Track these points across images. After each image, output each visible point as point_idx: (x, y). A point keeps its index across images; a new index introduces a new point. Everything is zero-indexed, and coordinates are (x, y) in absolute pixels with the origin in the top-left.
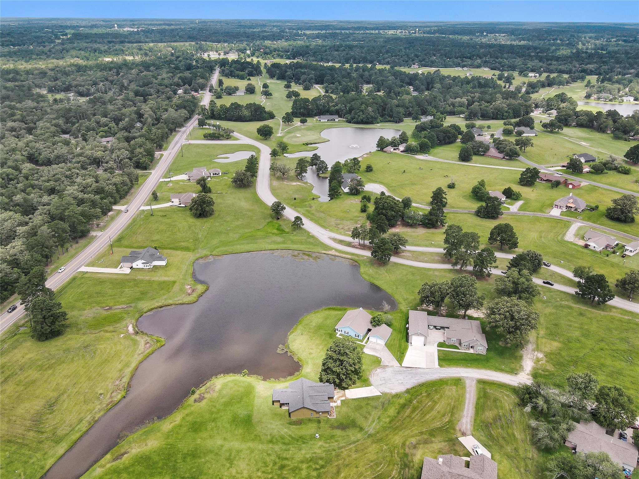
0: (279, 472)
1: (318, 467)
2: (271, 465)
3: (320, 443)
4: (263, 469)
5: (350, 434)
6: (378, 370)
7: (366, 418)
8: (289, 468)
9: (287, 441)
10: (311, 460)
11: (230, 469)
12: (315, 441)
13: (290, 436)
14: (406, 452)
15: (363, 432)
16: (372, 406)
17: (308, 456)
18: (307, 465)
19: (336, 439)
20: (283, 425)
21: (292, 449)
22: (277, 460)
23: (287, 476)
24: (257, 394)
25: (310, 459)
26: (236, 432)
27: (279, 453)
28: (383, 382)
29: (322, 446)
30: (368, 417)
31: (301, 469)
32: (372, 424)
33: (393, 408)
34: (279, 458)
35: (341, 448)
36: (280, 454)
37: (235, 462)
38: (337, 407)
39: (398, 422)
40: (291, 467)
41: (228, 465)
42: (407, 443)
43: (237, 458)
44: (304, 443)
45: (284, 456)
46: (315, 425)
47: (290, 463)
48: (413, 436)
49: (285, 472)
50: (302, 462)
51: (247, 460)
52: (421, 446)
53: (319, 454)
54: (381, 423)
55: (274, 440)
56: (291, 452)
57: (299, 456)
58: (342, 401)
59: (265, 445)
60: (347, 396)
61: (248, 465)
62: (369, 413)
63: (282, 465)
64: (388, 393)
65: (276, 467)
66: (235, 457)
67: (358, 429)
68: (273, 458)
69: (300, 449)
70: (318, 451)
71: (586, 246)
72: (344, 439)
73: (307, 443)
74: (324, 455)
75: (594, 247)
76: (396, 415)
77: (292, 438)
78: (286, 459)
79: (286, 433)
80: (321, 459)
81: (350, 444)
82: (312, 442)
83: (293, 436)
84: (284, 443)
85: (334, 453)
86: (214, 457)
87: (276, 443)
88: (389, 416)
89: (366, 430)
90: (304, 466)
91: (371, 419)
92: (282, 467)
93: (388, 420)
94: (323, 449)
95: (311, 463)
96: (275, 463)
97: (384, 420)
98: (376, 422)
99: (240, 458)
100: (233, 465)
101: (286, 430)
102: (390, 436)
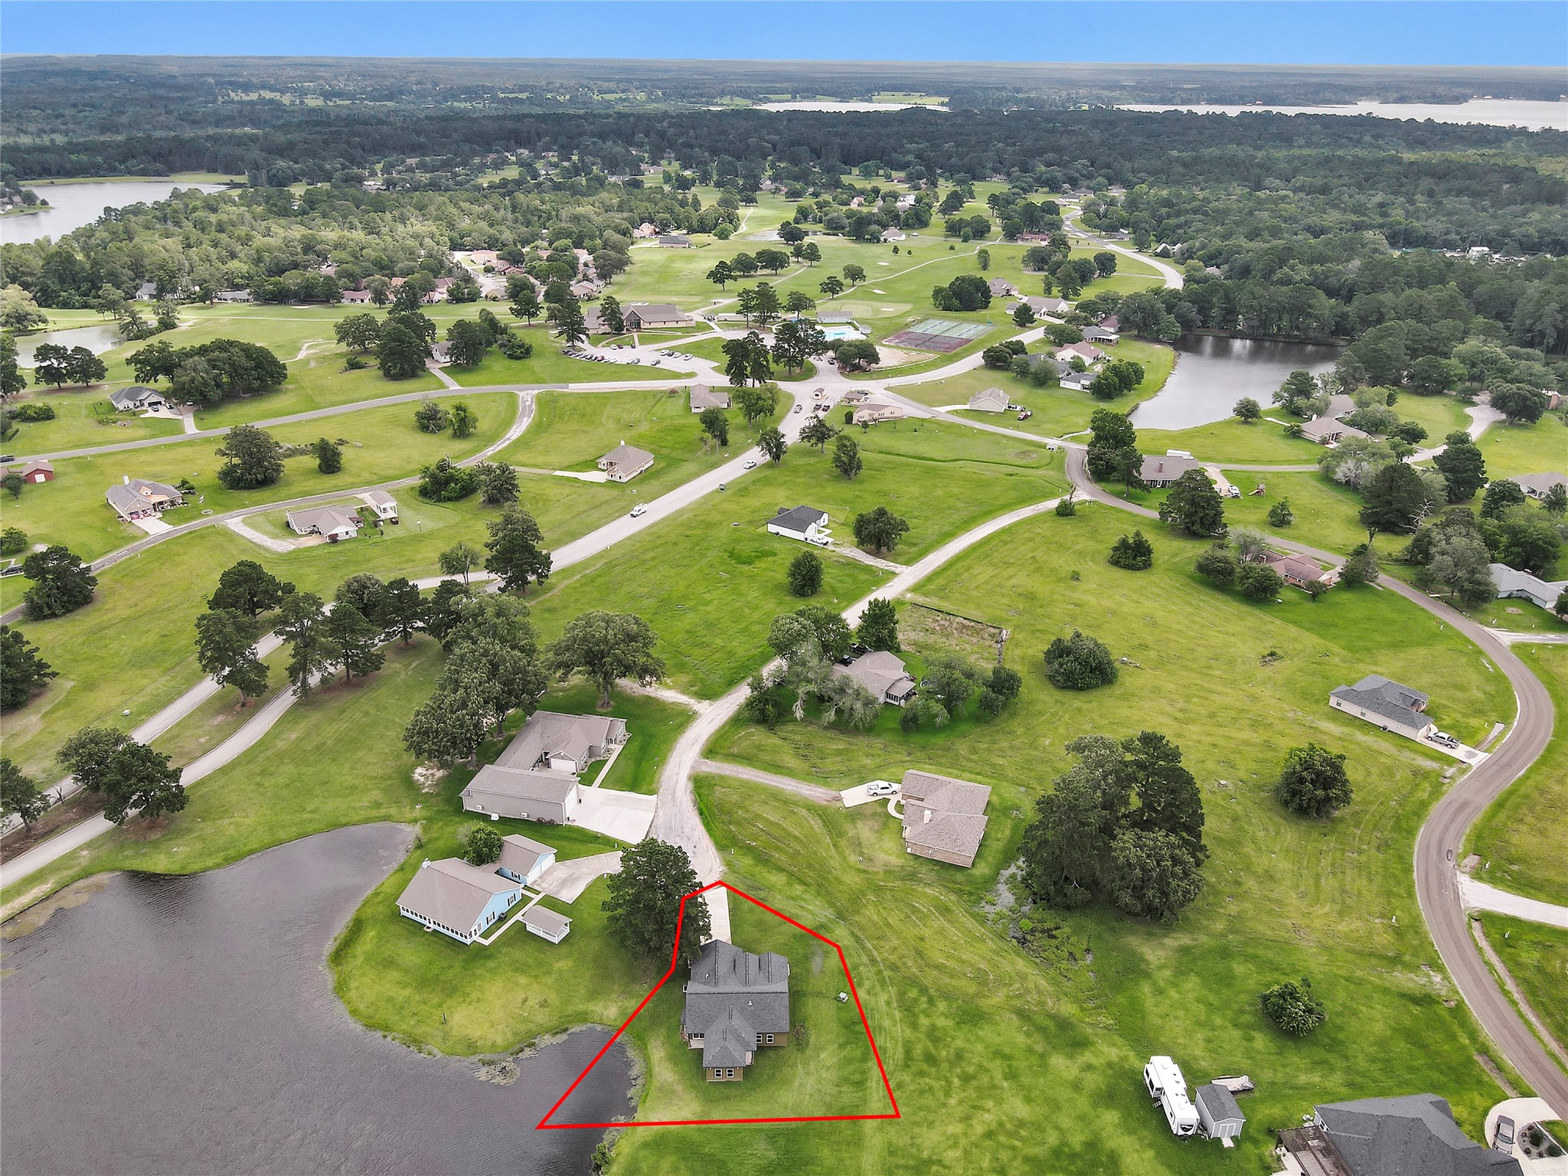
0: (945, 1066)
1: (924, 999)
2: (927, 1080)
3: (862, 992)
4: (941, 1095)
8: (931, 1047)
10: (908, 1010)
11: (947, 1162)
13: (842, 1047)
14: (881, 871)
15: (832, 926)
17: (898, 1015)
18: (922, 1016)
19: (850, 968)
20: (806, 1064)
21: (879, 1044)
22: (914, 1069)
23: (952, 1051)
25: (905, 1013)
27: (891, 1067)
29: (868, 992)
31: (933, 1028)
32: (809, 910)
33: (766, 875)
34: (908, 1067)
35: (873, 960)
36: (895, 1065)
37: (925, 1155)
39: (806, 874)
40: (929, 1044)
42: (861, 867)
43: (914, 1152)
44: (862, 1021)
45: (901, 1056)
46: (806, 1001)
47: (919, 1047)
48: (844, 857)
49: (944, 1053)
50: (914, 1026)
52: (867, 852)
53: (890, 997)
54: (807, 897)
55: (857, 1077)
56: (887, 1046)
57: (902, 1031)
61: (930, 1126)
63: (925, 1061)
64: (722, 877)
65: (932, 1070)
66: (912, 1157)
67: (823, 931)
68: (908, 1078)
69: (880, 1028)
70: (883, 998)
71: (334, 539)
72: (850, 956)
73: (863, 1015)
74: (893, 989)
75: (347, 533)
76: (785, 874)
77: (848, 1042)
78: (908, 1054)
79: (832, 1055)
80: (902, 994)
81: (864, 948)
83: (841, 1041)
85: (888, 973)
87: (860, 1073)
88: (789, 884)
89: (824, 920)
90: (924, 1021)
91: (795, 911)
92: (931, 1059)
93: (798, 887)
94: (878, 988)
95: (916, 1010)
96: (921, 1074)
97: (798, 893)
98: (803, 904)
99: (912, 1145)
100: (935, 1157)
101: (823, 1056)
102: (842, 888)
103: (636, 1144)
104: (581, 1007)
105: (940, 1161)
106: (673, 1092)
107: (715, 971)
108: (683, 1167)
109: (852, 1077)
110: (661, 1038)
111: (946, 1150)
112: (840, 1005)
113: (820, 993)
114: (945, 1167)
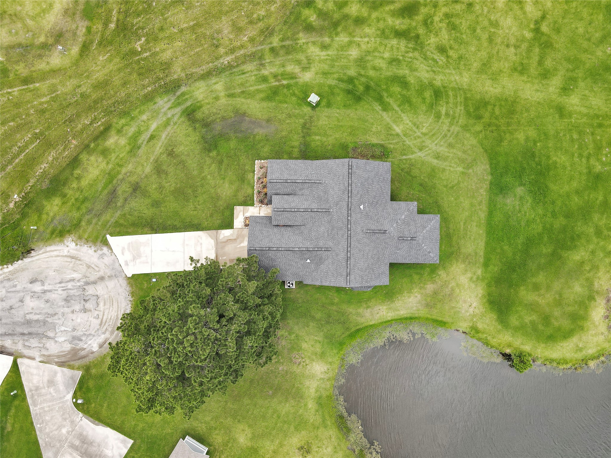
2: (436, 19)
3: (307, 77)
5: (223, 101)
6: (95, 348)
7: (171, 154)
8: (392, 7)
9: (396, 89)
10: (336, 25)
11: (538, 14)
12: (321, 86)
13: (386, 107)
14: (86, 23)
15: (189, 103)
16: (145, 194)
17: (343, 38)
18: (346, 10)
19: (263, 86)
20: (405, 150)
21: (383, 64)
22: (421, 31)
24: (479, 272)
25: (339, 29)
26: (532, 133)
27: (416, 54)
28: (91, 290)
29: (305, 69)
30: (164, 156)
32: (157, 129)
33: (84, 183)
34: (418, 37)
35: (252, 57)
36: (414, 49)
37: (528, 35)
38: (247, 202)
39: (85, 128)
40: (387, 8)
41: (544, 28)
42: (75, 50)
43: (524, 46)
44: (351, 80)
45: (403, 44)
46: (316, 140)
47: (390, 21)
48: (54, 72)
50: (359, 21)
51: (499, 40)
52: (42, 39)
53: (314, 43)
54: (131, 130)
56: (387, 55)
58: (229, 225)
59: (453, 85)
60: (212, 242)
61: (495, 24)
62: (159, 170)
63: (410, 17)
64: (87, 241)
65: (424, 11)
66: (529, 50)
67: (199, 115)
68: (433, 40)
69: (361, 62)
70: (314, 51)
72: (242, 84)
73: (340, 80)
74: (303, 38)
76: (84, 157)
77: (380, 99)
78: (399, 34)
79: (397, 120)
80: (309, 28)
81: (230, 67)
82: (331, 82)
83: (378, 107)
84: (403, 83)
85: (275, 41)
86: (584, 57)
87: (422, 88)
88: (105, 152)
89: (178, 110)
90: (354, 9)
91: (159, 147)
92: (409, 10)
93: (111, 141)
94: (301, 56)
95: (336, 16)
96: (427, 23)
97: (123, 141)
98: (145, 136)
99: (516, 47)
100: (532, 26)
101: (398, 129)
102: (117, 81)
103: (499, 327)
104: (311, 405)
105: (537, 22)
106: (435, 293)
107: (303, 253)
108: (534, 280)
109: (428, 101)
110: (361, 310)
111: (525, 13)
112: (323, 103)
113: (304, 126)
114: (543, 17)
